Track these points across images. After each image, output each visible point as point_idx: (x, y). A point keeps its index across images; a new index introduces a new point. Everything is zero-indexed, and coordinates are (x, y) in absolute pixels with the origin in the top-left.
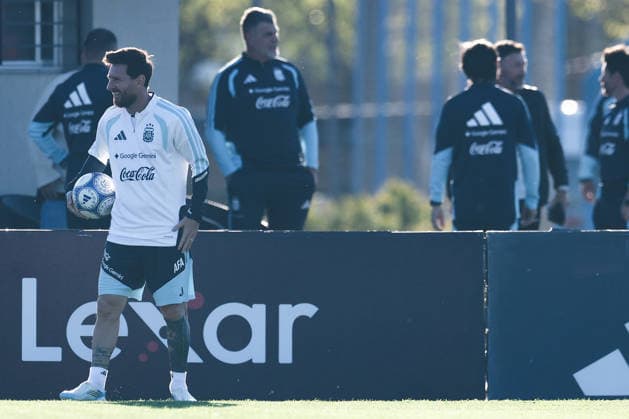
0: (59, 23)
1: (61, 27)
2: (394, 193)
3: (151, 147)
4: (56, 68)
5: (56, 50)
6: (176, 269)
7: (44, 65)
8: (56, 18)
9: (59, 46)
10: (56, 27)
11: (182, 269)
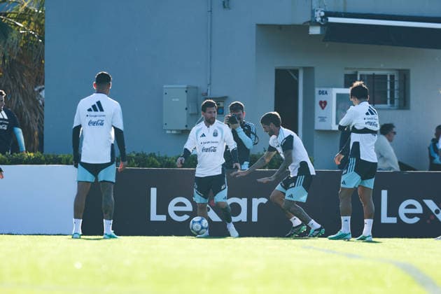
3: (215, 139)
4: (395, 107)
6: (222, 188)
7: (391, 106)
8: (396, 88)
9: (397, 99)
10: (396, 92)
11: (224, 188)
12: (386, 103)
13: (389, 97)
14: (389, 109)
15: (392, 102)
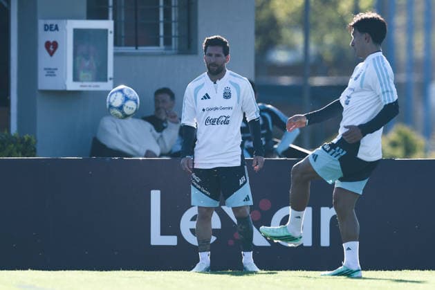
0: (175, 22)
1: (177, 24)
2: (400, 133)
4: (173, 51)
5: (173, 39)
6: (241, 183)
7: (165, 49)
8: (173, 19)
9: (175, 36)
10: (173, 25)
11: (245, 183)
12: (157, 44)
13: (162, 33)
14: (163, 55)
15: (168, 42)
